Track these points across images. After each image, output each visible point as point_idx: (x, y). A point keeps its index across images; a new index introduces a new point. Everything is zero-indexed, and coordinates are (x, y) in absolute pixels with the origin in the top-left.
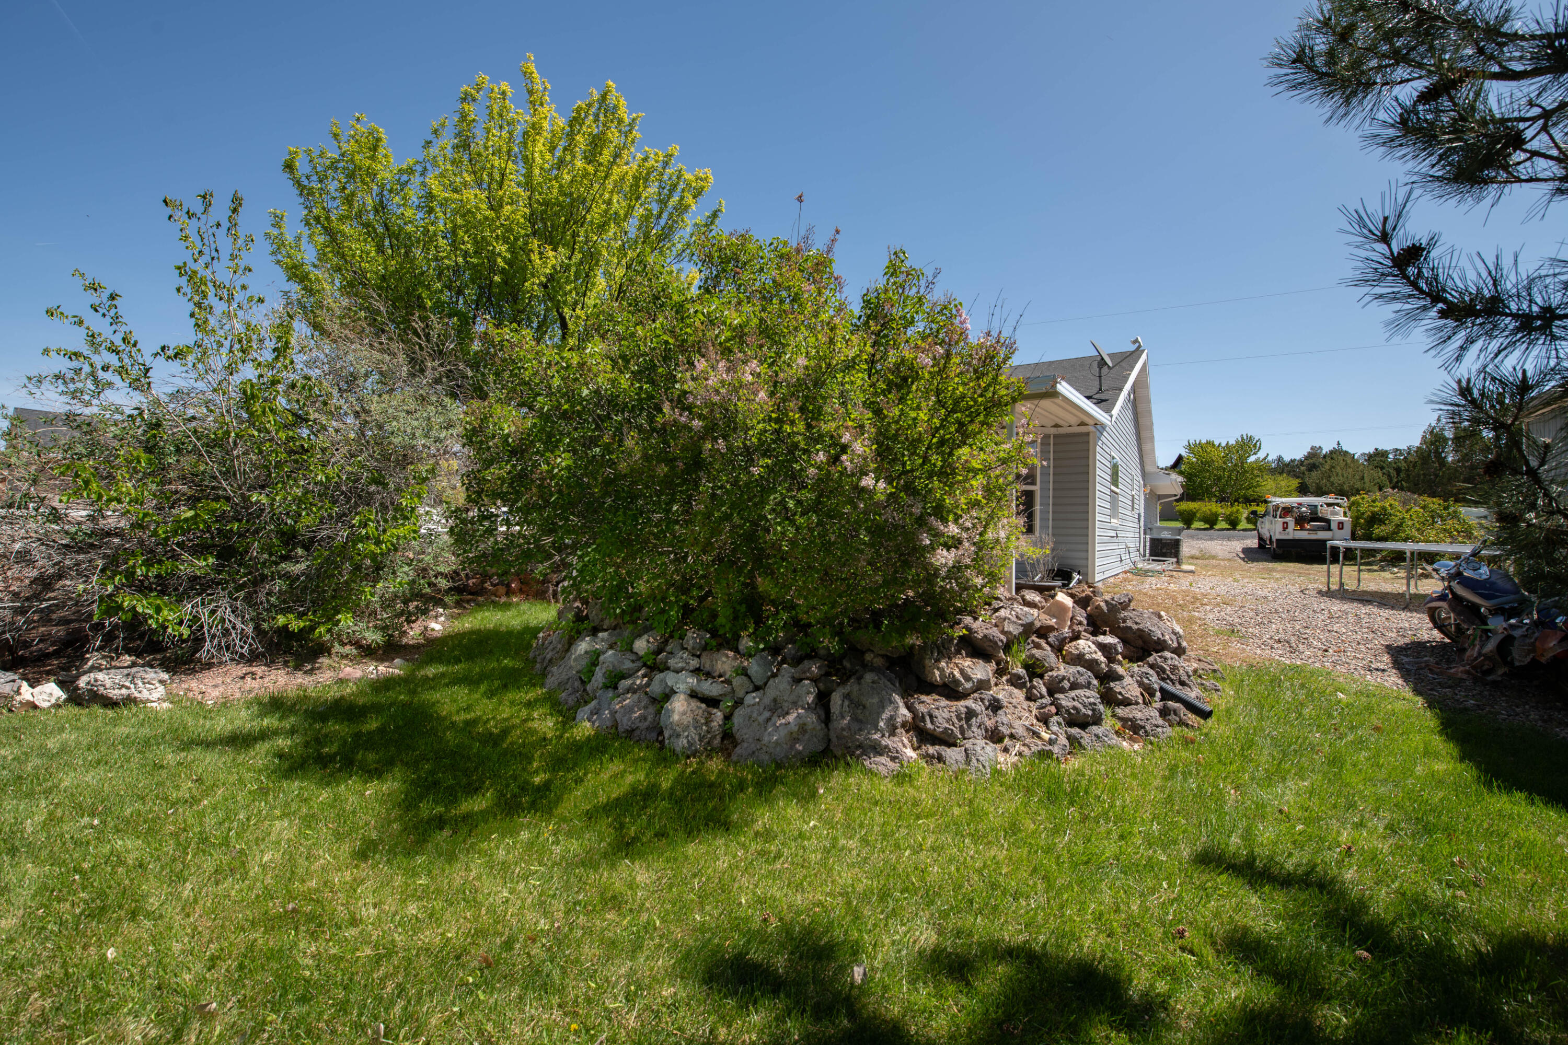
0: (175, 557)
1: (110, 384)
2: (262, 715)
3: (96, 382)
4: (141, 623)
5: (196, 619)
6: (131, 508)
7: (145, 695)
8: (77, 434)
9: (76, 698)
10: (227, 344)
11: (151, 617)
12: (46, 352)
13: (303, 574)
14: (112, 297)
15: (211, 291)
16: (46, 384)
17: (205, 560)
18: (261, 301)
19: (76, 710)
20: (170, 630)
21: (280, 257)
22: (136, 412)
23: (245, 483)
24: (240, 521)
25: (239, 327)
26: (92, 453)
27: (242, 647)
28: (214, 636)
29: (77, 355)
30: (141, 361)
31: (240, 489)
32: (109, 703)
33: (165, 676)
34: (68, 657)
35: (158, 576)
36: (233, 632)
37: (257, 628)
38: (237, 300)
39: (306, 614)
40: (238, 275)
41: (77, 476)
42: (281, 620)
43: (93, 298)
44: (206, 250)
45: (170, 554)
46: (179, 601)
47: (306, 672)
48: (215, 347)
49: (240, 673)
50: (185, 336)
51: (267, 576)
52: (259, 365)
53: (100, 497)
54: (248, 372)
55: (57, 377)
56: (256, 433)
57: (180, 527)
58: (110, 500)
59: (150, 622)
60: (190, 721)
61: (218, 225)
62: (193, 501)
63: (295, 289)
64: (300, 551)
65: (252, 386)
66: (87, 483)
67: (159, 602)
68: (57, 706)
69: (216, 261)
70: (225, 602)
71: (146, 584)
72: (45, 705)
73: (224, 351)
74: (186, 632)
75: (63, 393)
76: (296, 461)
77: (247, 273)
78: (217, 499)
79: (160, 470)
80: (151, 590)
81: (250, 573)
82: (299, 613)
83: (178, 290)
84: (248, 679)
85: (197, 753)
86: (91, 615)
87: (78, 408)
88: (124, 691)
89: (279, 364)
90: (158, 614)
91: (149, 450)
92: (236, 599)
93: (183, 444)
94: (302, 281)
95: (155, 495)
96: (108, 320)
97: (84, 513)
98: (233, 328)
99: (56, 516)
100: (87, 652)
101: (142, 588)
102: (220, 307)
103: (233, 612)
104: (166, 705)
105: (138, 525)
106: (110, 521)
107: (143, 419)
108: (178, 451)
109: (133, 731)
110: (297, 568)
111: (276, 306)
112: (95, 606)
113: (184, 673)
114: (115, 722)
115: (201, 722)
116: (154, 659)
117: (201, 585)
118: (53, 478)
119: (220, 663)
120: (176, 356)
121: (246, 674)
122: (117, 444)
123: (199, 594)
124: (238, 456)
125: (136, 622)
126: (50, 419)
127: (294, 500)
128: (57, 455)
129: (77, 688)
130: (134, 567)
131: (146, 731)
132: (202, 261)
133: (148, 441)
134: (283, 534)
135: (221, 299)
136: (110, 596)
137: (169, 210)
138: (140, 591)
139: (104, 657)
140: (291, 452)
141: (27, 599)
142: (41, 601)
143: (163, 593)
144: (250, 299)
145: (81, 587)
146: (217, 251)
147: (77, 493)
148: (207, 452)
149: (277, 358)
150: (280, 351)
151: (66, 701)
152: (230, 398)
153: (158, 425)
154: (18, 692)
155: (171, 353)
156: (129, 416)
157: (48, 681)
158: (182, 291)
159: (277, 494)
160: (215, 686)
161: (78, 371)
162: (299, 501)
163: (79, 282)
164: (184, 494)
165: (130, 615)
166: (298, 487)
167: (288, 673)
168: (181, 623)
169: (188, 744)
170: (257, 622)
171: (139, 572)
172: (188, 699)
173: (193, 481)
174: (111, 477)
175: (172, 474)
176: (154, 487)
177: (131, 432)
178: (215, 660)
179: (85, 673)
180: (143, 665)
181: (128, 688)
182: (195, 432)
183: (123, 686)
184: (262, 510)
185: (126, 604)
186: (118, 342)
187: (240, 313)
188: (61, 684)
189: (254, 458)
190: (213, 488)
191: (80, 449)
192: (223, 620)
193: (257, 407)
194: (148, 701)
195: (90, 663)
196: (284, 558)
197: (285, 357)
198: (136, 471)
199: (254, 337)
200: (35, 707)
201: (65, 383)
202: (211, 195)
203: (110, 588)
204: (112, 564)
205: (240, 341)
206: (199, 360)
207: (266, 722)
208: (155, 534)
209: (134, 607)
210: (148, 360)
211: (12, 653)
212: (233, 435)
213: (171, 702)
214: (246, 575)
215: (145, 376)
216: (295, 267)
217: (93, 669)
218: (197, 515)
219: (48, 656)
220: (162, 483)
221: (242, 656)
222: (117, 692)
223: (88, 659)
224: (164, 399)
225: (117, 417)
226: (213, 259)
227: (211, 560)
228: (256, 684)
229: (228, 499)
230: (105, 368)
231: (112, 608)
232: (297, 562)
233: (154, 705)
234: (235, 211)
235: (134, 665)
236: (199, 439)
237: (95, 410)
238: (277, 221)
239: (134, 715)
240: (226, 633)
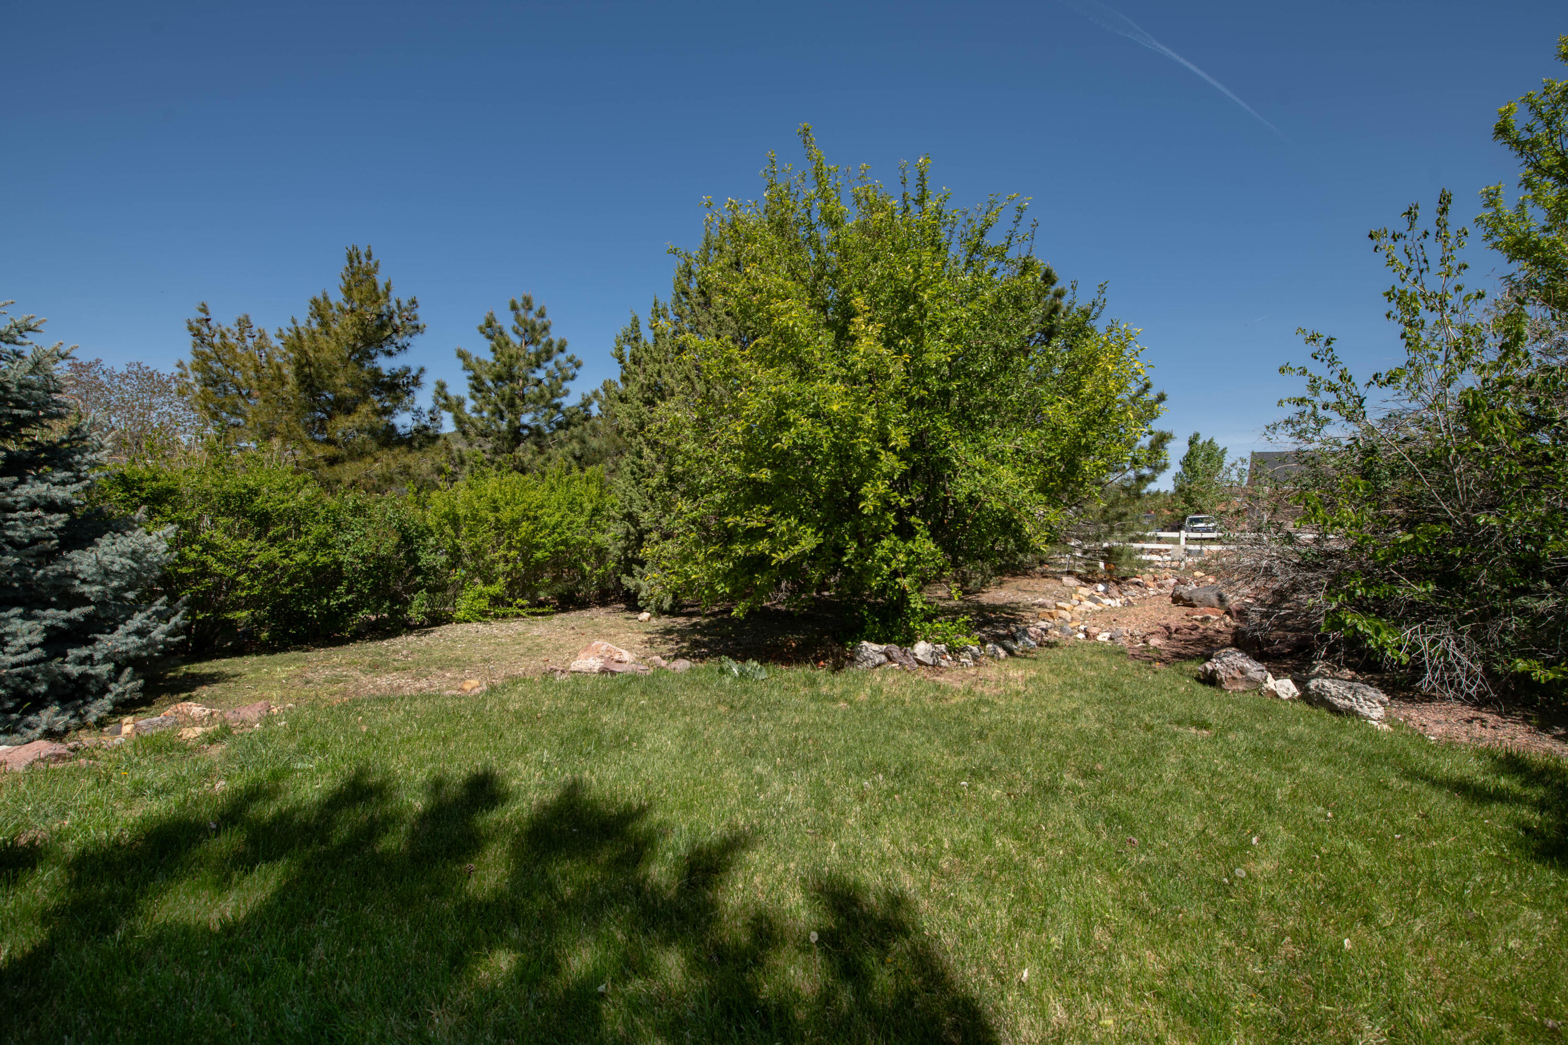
0: (1393, 581)
1: (1328, 420)
2: (1500, 773)
3: (1317, 421)
4: (1359, 642)
5: (1414, 647)
6: (1351, 532)
7: (1365, 711)
8: (1304, 468)
9: (1307, 697)
10: (1441, 355)
11: (1371, 637)
12: (1280, 403)
13: (1550, 613)
14: (1328, 343)
15: (1421, 306)
16: (1279, 430)
17: (1424, 586)
18: (1480, 296)
19: (1307, 708)
20: (1388, 653)
21: (1496, 239)
22: (1351, 442)
23: (1468, 504)
24: (1463, 545)
25: (1454, 334)
26: (1317, 484)
27: (1469, 688)
28: (1435, 669)
29: (1302, 400)
30: (1355, 393)
31: (1463, 509)
32: (1335, 710)
33: (1386, 698)
34: (1299, 660)
35: (1376, 598)
36: (1458, 668)
37: (1487, 669)
38: (1450, 306)
39: (1558, 664)
40: (1451, 277)
41: (1307, 504)
42: (1521, 665)
43: (1313, 348)
44: (1415, 265)
45: (1387, 578)
46: (1398, 625)
47: (1556, 737)
48: (1428, 362)
49: (1466, 716)
50: (1397, 357)
51: (1499, 610)
52: (1483, 368)
53: (1325, 522)
54: (1469, 380)
55: (1287, 422)
56: (1481, 447)
57: (1397, 550)
58: (1333, 525)
59: (1370, 641)
60: (1413, 752)
61: (1426, 234)
62: (1409, 524)
63: (1521, 269)
64: (1546, 585)
65: (1475, 394)
66: (1315, 510)
67: (1378, 623)
68: (1292, 699)
69: (1425, 272)
70: (1448, 633)
71: (1365, 604)
72: (1284, 697)
73: (1438, 364)
74: (1405, 659)
75: (1292, 435)
76: (1539, 474)
77: (1462, 272)
78: (1437, 521)
79: (1375, 495)
80: (1370, 611)
81: (1478, 605)
82: (1546, 661)
83: (1388, 316)
84: (1476, 724)
85: (1420, 787)
86: (1318, 627)
87: (1305, 446)
88: (1347, 702)
89: (1509, 362)
90: (1377, 635)
91: (1365, 476)
92: (1462, 632)
93: (1398, 467)
94: (1529, 255)
95: (1372, 520)
96: (1326, 363)
97: (1311, 536)
98: (1448, 335)
99: (1290, 539)
100: (1315, 659)
101: (1361, 607)
102: (1431, 318)
103: (1458, 646)
104: (1385, 727)
105: (1359, 548)
106: (1331, 543)
107: (1359, 448)
108: (1393, 474)
109: (1357, 742)
110: (1541, 606)
111: (1499, 297)
112: (1322, 619)
113: (1403, 699)
114: (1341, 728)
115: (1424, 755)
116: (1372, 678)
117: (1419, 611)
118: (1288, 507)
119: (1443, 699)
120: (1389, 382)
121: (1473, 718)
122: (1336, 473)
123: (1418, 621)
124: (1460, 474)
125: (1355, 641)
126: (1282, 458)
127: (1535, 521)
128: (1289, 487)
129: (1308, 689)
130: (1354, 587)
131: (1368, 747)
132: (1410, 279)
133: (1364, 467)
134: (1520, 561)
135: (1432, 310)
136: (1334, 611)
137: (1374, 243)
138: (1360, 611)
139: (1328, 666)
140: (1528, 463)
141: (1270, 606)
142: (1280, 609)
143: (1380, 615)
144: (1468, 297)
145: (1311, 601)
146: (1425, 261)
147: (1307, 519)
148: (1423, 473)
149: (1505, 356)
150: (1508, 349)
151: (1299, 697)
152: (1447, 412)
153: (1373, 451)
154: (1265, 680)
155: (1383, 379)
156: (1348, 446)
157: (1286, 677)
158: (1392, 315)
159: (1511, 515)
160: (1438, 722)
161: (1302, 415)
162: (1543, 523)
163: (1302, 337)
164: (1399, 518)
165: (1351, 632)
166: (1541, 505)
167: (1529, 732)
168: (1400, 648)
169: (1413, 775)
170: (1488, 662)
171: (1359, 592)
172: (1408, 727)
173: (1409, 504)
174: (1332, 503)
175: (1388, 498)
176: (1371, 511)
177: (1348, 461)
178: (1437, 694)
179: (1314, 677)
180: (1362, 682)
181: (1350, 700)
182: (1410, 453)
183: (1346, 697)
184: (1491, 534)
185: (1348, 621)
186: (1335, 380)
187: (1456, 318)
188: (1296, 682)
189: (1478, 474)
190: (1431, 510)
191: (1308, 480)
192: (1445, 653)
193: (1482, 418)
194: (1368, 717)
195: (1317, 669)
196: (1525, 591)
197: (1516, 352)
198: (1354, 496)
199: (1473, 339)
200: (1277, 696)
201: (1293, 426)
202: (1417, 207)
203: (1334, 605)
204: (1336, 581)
205: (1457, 348)
206: (1412, 380)
207: (1503, 782)
208: (1374, 556)
209: (1355, 626)
210: (1362, 391)
211: (1260, 648)
212: (1453, 451)
213: (1391, 726)
214: (1471, 606)
215: (1360, 406)
216: (1519, 242)
217: (1319, 675)
218: (1416, 539)
219: (1285, 656)
220: (1378, 508)
221: (1469, 697)
222: (1340, 701)
223: (1315, 666)
224: (1377, 426)
225: (1336, 448)
226: (1421, 271)
227: (1431, 587)
228: (1487, 733)
229: (1449, 521)
230: (1325, 407)
231: (1337, 624)
232: (1542, 598)
233: (1375, 723)
234: (1444, 211)
235: (1353, 680)
236: (1413, 460)
237: (1316, 445)
238: (1491, 200)
239: (1357, 727)
240: (1449, 667)
